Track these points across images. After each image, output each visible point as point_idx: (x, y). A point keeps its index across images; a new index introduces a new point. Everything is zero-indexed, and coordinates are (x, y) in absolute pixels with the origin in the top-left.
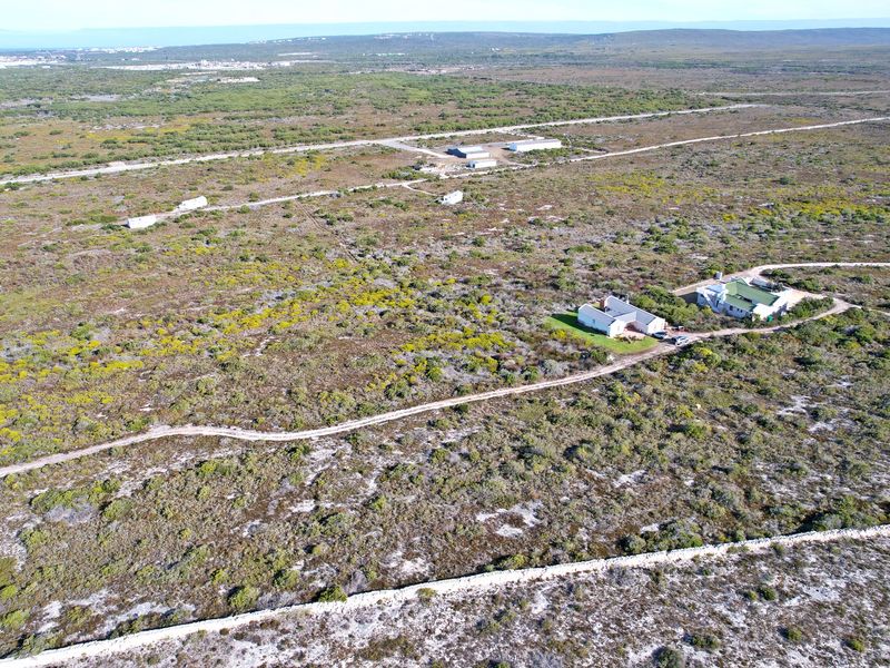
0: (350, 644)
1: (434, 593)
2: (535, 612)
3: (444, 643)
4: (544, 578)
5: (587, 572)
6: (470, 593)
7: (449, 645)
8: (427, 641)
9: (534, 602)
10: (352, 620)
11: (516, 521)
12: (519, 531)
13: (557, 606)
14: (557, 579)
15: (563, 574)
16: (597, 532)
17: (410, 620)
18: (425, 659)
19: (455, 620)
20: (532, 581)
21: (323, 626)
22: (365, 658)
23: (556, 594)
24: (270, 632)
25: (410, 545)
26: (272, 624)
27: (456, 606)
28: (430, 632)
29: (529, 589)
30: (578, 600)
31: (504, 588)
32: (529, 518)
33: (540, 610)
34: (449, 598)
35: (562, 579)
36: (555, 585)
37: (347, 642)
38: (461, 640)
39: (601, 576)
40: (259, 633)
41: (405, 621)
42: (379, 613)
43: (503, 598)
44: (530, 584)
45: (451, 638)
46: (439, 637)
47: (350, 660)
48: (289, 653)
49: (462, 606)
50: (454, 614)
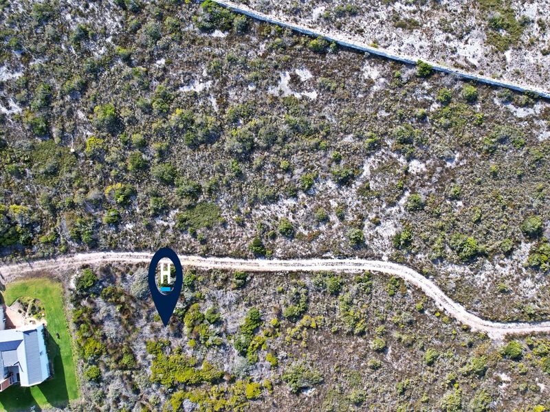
0: (422, 35)
2: (323, 8)
3: (377, 13)
6: (350, 37)
7: (375, 10)
8: (385, 18)
9: (320, 14)
12: (297, 72)
13: (311, 6)
14: (299, 23)
17: (388, 36)
18: (390, 9)
19: (366, 23)
20: (314, 28)
21: (432, 53)
22: (418, 23)
23: (306, 14)
24: (460, 62)
25: (367, 92)
26: (456, 66)
27: (361, 32)
28: (382, 23)
29: (318, 23)
31: (331, 31)
32: (285, 79)
33: (320, 8)
34: (363, 39)
36: (302, 20)
37: (424, 37)
38: (368, 10)
40: (464, 64)
41: (391, 35)
42: (402, 48)
43: (335, 25)
44: (316, 27)
45: (372, 14)
46: (378, 17)
47: (425, 25)
48: (452, 44)
49: (358, 31)
50: (365, 27)
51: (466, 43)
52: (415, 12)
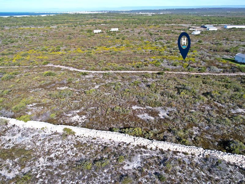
0: (4, 144)
1: (73, 133)
2: (125, 167)
3: (49, 164)
4: (149, 147)
5: (185, 153)
6: (93, 141)
7: (49, 167)
8: (41, 159)
9: (130, 161)
10: (21, 133)
11: (154, 114)
12: (152, 118)
13: (145, 170)
14: (158, 151)
15: (165, 149)
16: (207, 132)
17: (46, 143)
18: (26, 170)
19: (69, 152)
20: (139, 147)
21: (5, 131)
23: (151, 161)
27: (78, 144)
28: (49, 153)
29: (132, 151)
30: (166, 171)
31: (117, 145)
32: (163, 114)
33: (130, 167)
34: (78, 139)
35: (162, 152)
36: (155, 155)
37: (4, 142)
38: (61, 167)
39: (196, 160)
41: (43, 143)
42: (36, 133)
43: (110, 150)
44: (136, 148)
45: (56, 163)
49: (82, 146)
50: (72, 149)
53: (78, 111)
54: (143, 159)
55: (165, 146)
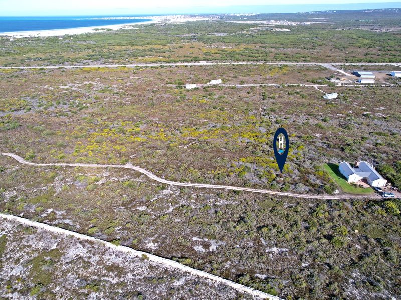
0: (106, 262)
1: (148, 259)
2: (175, 284)
3: (133, 278)
4: (192, 273)
5: (211, 280)
6: (160, 265)
7: (134, 280)
8: (129, 274)
9: (178, 281)
10: (115, 254)
11: (206, 246)
12: (204, 251)
13: (185, 287)
14: (197, 276)
15: (201, 276)
16: (234, 267)
17: (131, 264)
18: (122, 280)
19: (145, 272)
20: (186, 272)
21: (105, 252)
22: (105, 269)
23: (190, 282)
24: (89, 246)
25: (159, 237)
26: (92, 243)
27: (151, 267)
28: (133, 271)
29: (182, 275)
30: (196, 289)
31: (174, 270)
32: (213, 248)
33: (178, 285)
34: (151, 263)
35: (199, 277)
36: (194, 278)
37: (106, 260)
38: (140, 280)
39: (216, 285)
40: (86, 244)
41: (129, 263)
42: (125, 256)
43: (169, 273)
44: (184, 273)
45: (138, 277)
46: (134, 275)
47: (101, 267)
48: (88, 255)
49: (153, 268)
50: (147, 269)
51: (77, 256)
52: (104, 276)
53: (153, 239)
54: (186, 281)
55: (201, 274)
